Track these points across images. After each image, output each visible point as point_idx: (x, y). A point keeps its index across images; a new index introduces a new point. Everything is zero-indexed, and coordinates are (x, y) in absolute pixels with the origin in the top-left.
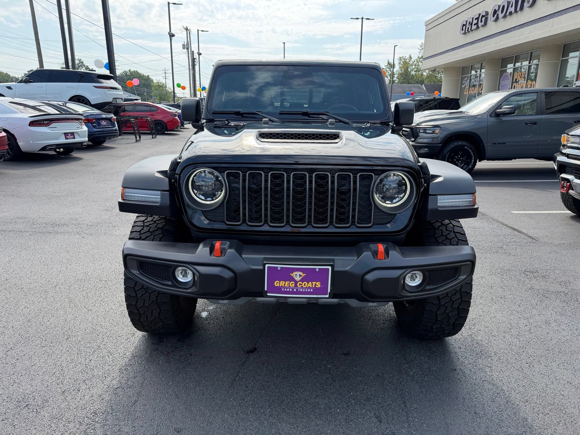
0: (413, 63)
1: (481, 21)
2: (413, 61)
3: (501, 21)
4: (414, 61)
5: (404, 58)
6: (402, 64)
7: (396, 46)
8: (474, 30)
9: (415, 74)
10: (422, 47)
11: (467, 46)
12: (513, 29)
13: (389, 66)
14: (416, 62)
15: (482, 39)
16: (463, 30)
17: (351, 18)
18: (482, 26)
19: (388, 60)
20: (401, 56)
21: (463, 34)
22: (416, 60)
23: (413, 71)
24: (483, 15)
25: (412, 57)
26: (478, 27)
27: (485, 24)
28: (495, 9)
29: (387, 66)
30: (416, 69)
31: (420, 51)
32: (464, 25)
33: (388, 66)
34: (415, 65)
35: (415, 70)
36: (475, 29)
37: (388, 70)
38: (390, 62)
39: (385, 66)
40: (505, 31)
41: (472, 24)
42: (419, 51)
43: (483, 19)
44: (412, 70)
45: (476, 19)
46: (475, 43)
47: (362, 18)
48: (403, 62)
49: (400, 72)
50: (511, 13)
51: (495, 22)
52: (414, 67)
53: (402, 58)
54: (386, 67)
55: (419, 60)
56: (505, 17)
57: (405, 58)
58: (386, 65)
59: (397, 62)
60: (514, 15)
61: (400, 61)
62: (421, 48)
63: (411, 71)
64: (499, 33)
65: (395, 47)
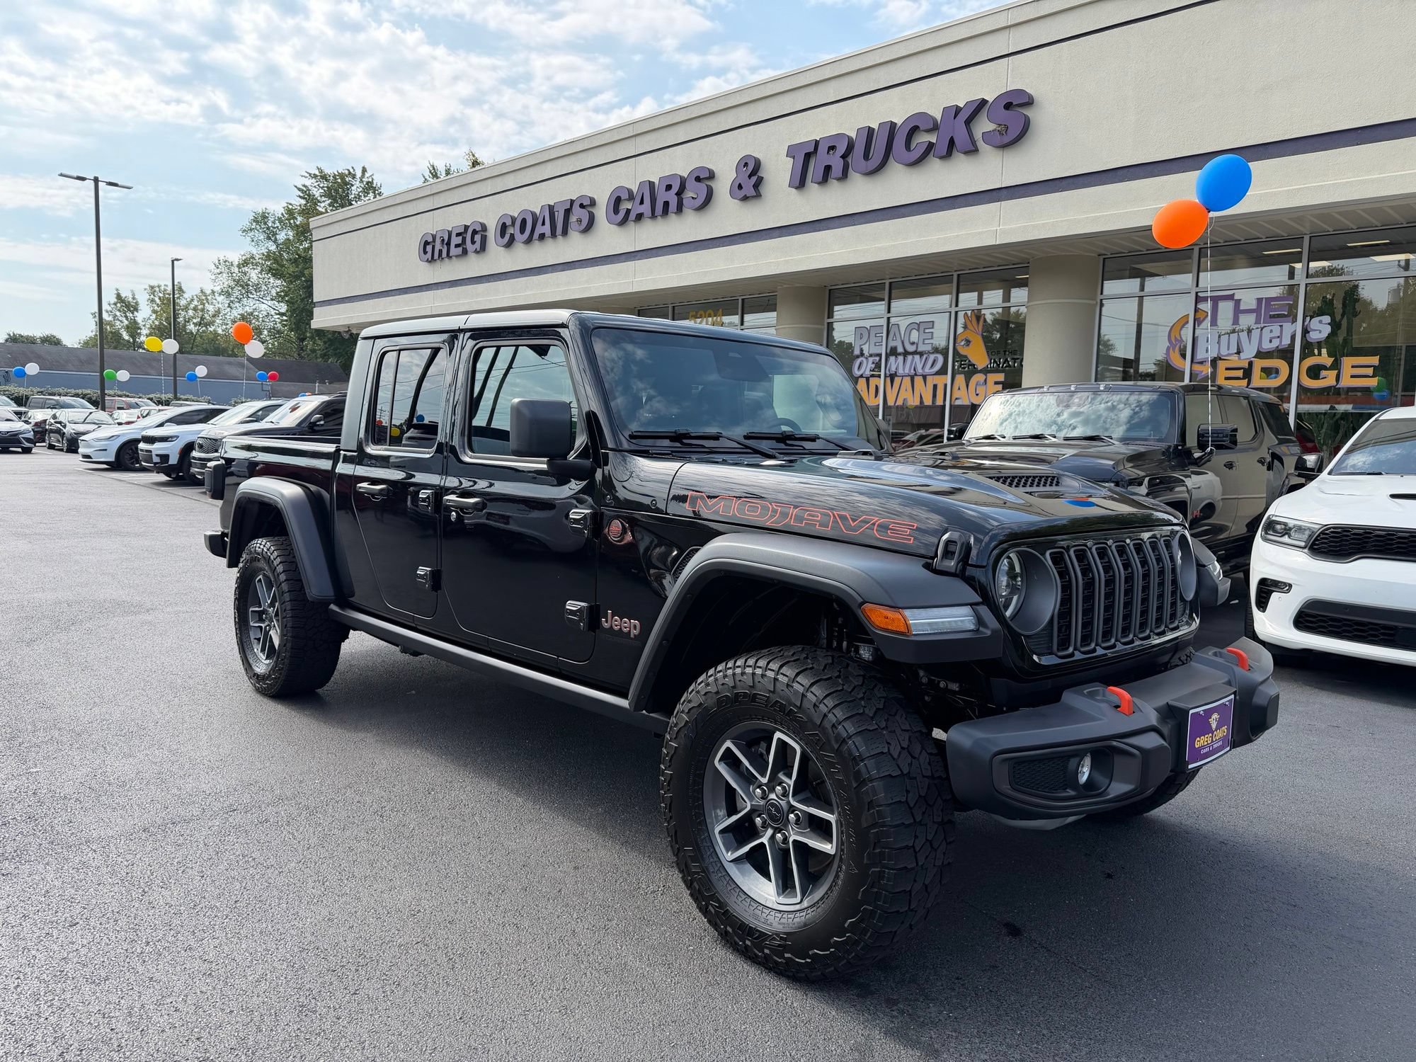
0: (189, 304)
1: (473, 242)
2: (188, 300)
3: (519, 247)
4: (192, 300)
5: (162, 288)
6: (159, 303)
7: (177, 260)
8: (454, 258)
9: (198, 330)
10: (218, 268)
11: (439, 288)
12: (550, 269)
13: (122, 306)
14: (195, 303)
15: (479, 279)
16: (425, 252)
17: (61, 175)
18: (476, 252)
19: (117, 290)
20: (154, 283)
21: (427, 261)
22: (195, 297)
23: (191, 323)
24: (474, 230)
25: (183, 288)
26: (465, 252)
27: (483, 248)
28: (504, 224)
29: (115, 304)
30: (199, 320)
31: (217, 278)
32: (426, 243)
33: (119, 305)
34: (195, 309)
35: (195, 321)
36: (457, 256)
37: (118, 313)
38: (123, 295)
39: (109, 304)
40: (533, 271)
41: (448, 244)
42: (213, 277)
43: (478, 238)
44: (188, 322)
45: (458, 235)
46: (461, 285)
47: (96, 180)
48: (160, 299)
49: (157, 323)
50: (542, 237)
51: (506, 247)
52: (191, 313)
53: (157, 289)
54: (112, 306)
55: (204, 298)
56: (529, 241)
57: (165, 290)
58: (112, 302)
59: (143, 298)
60: (549, 242)
61: (152, 296)
62: (218, 271)
63: (185, 321)
64: (518, 272)
65: (173, 261)
